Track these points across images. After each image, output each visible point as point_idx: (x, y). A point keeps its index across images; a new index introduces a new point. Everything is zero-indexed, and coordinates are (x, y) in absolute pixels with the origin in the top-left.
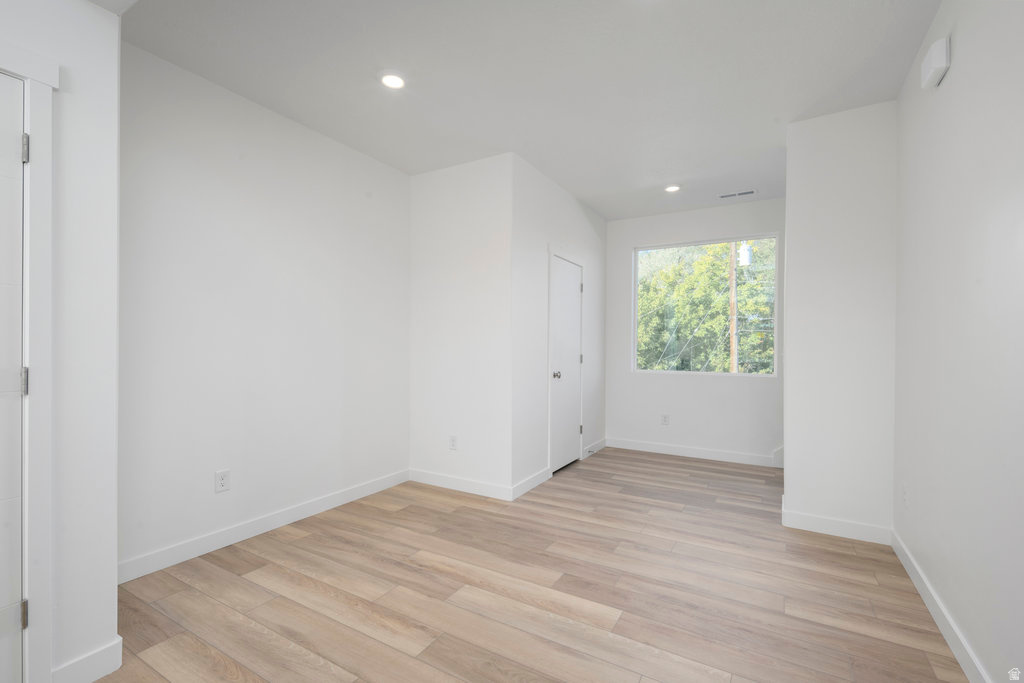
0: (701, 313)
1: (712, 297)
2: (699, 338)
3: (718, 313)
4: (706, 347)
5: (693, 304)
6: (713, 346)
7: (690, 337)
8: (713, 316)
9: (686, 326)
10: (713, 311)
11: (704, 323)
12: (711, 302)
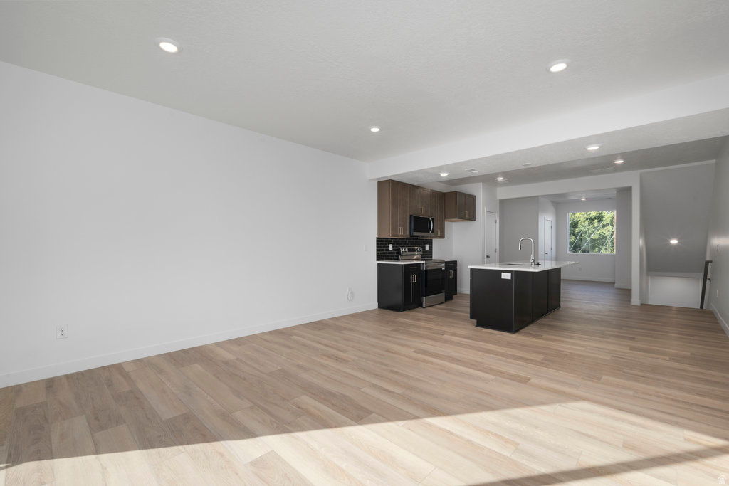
0: (596, 225)
1: (604, 214)
2: (594, 239)
3: (608, 224)
4: (598, 244)
5: (591, 219)
6: (603, 243)
7: (589, 239)
8: (604, 226)
9: (586, 233)
10: (604, 223)
11: (598, 231)
12: (602, 218)
